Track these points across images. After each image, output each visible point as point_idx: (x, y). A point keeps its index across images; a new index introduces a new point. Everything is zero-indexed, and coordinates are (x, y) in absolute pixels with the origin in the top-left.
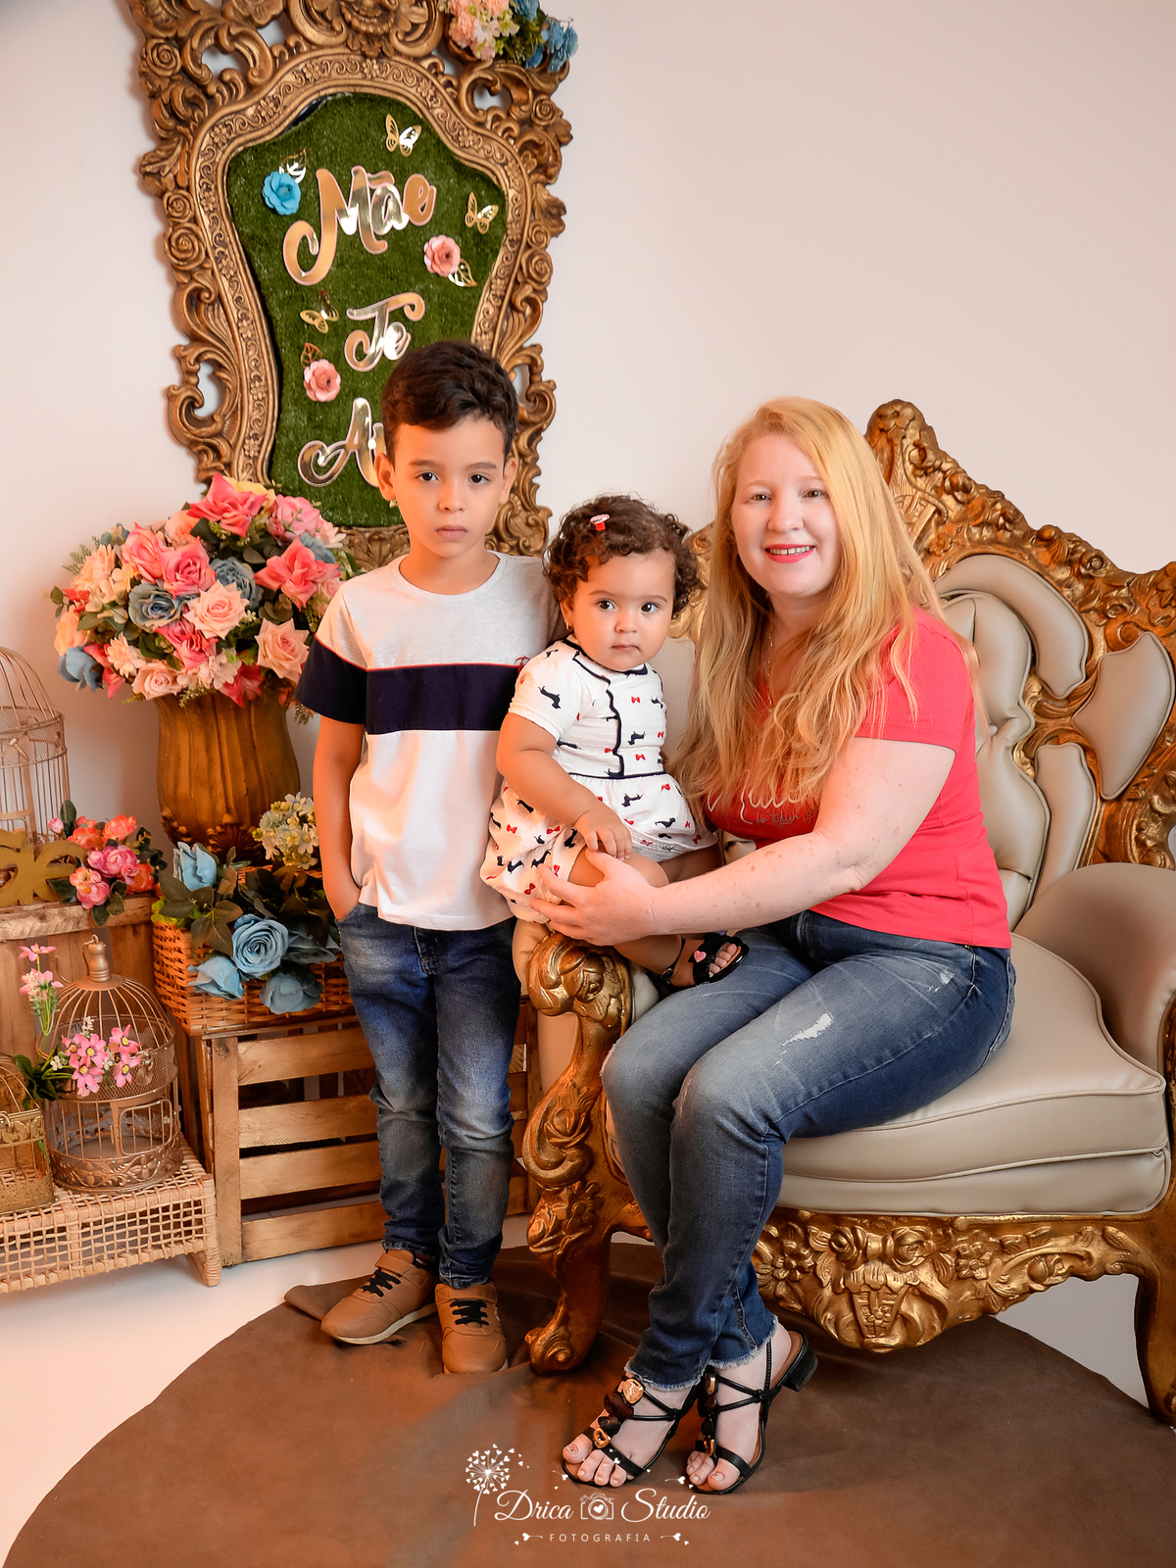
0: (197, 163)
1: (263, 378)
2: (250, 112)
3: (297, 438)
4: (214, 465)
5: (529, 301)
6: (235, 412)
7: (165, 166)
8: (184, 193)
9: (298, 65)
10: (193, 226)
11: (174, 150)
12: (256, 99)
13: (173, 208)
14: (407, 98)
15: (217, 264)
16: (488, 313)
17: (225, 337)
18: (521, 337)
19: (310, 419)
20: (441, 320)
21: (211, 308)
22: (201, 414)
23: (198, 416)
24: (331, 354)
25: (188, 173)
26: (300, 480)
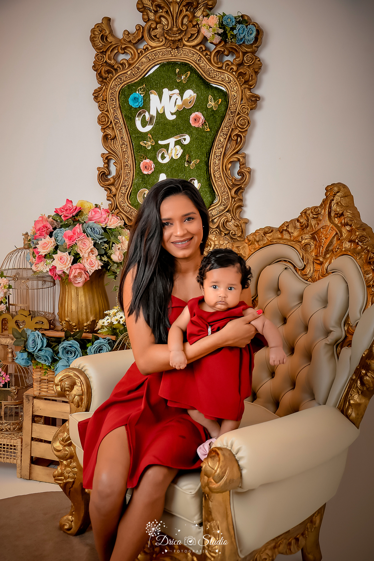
0: (109, 92)
1: (129, 165)
2: (129, 73)
3: (137, 187)
4: (109, 195)
5: (238, 136)
6: (119, 177)
7: (100, 94)
8: (105, 102)
9: (147, 55)
10: (107, 113)
11: (103, 88)
12: (131, 68)
13: (100, 107)
14: (189, 61)
15: (115, 125)
16: (220, 141)
17: (117, 151)
18: (234, 150)
19: (142, 180)
20: (196, 144)
21: (113, 141)
22: (109, 177)
23: (107, 178)
24: (152, 157)
25: (106, 95)
26: (138, 202)
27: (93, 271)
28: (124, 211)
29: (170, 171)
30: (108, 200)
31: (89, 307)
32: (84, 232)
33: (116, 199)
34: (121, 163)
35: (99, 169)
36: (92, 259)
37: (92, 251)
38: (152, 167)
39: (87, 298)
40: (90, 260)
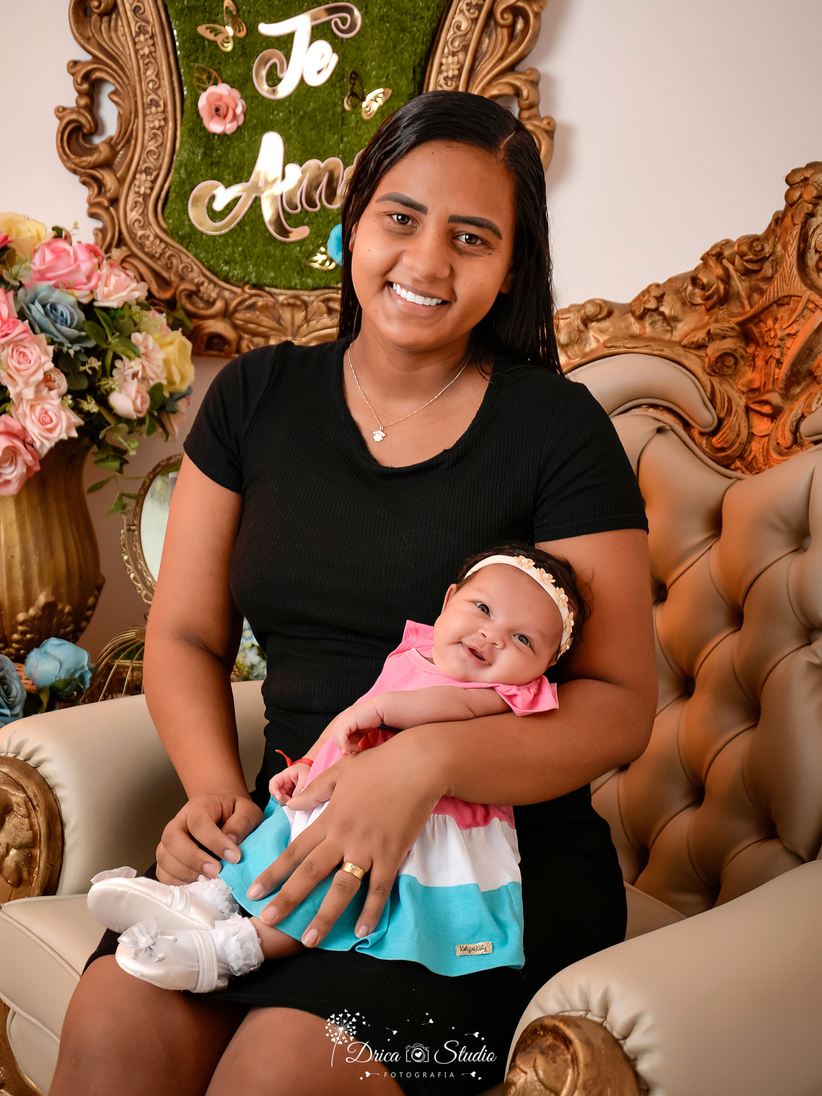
1: (161, 103)
3: (189, 174)
4: (98, 200)
5: (516, 11)
6: (128, 141)
16: (459, 28)
17: (119, 54)
18: (502, 58)
19: (205, 154)
20: (382, 37)
21: (105, 19)
22: (97, 140)
23: (89, 142)
24: (237, 77)
26: (191, 226)
27: (49, 445)
28: (147, 254)
29: (295, 124)
30: (92, 215)
31: (34, 559)
32: (22, 316)
33: (117, 211)
34: (135, 95)
35: (60, 111)
36: (47, 407)
37: (47, 379)
38: (239, 110)
39: (29, 531)
40: (43, 409)
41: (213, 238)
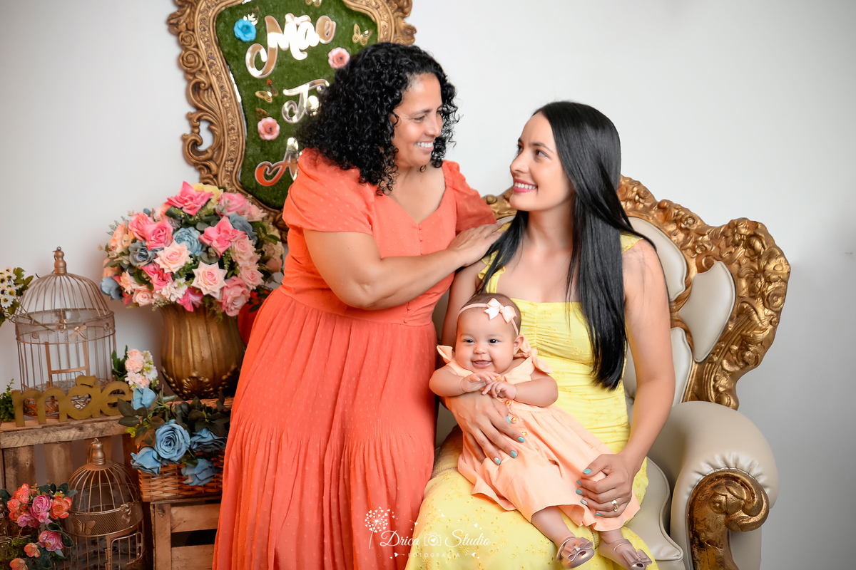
0: (198, 17)
1: (236, 128)
3: (254, 160)
4: (206, 176)
6: (220, 148)
7: (180, 20)
8: (191, 32)
10: (195, 49)
11: (185, 11)
13: (184, 41)
15: (210, 69)
17: (214, 107)
19: (262, 150)
21: (206, 92)
22: (202, 148)
23: (199, 149)
24: (275, 114)
25: (193, 22)
26: (256, 183)
27: (254, 288)
33: (217, 180)
34: (223, 126)
35: (184, 138)
38: (277, 129)
40: (251, 271)
41: (267, 188)
